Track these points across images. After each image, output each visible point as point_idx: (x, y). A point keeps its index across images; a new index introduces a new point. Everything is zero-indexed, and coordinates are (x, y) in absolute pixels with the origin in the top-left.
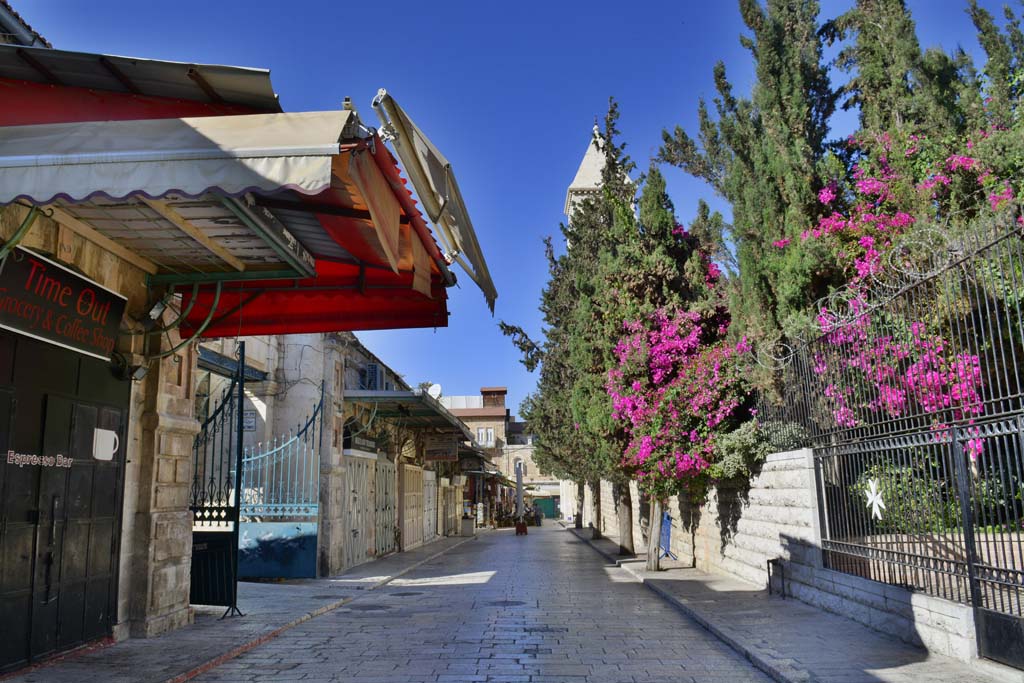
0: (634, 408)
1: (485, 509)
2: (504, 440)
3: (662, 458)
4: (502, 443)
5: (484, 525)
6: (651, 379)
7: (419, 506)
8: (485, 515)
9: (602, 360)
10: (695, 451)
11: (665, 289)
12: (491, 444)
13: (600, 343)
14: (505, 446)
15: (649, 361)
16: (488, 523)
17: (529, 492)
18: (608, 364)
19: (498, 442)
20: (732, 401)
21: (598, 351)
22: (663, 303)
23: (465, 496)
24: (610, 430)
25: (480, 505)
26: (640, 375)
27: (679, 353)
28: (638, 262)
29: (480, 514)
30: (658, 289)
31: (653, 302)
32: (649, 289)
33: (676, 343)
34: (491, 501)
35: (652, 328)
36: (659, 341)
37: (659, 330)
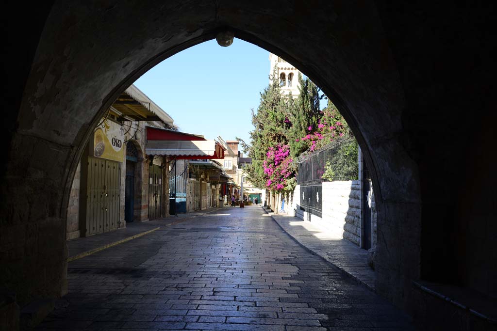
0: (270, 171)
1: (228, 198)
2: (237, 166)
3: (274, 185)
4: (236, 167)
5: (227, 204)
6: (274, 164)
7: (205, 195)
8: (227, 201)
9: (263, 157)
10: (282, 183)
11: (281, 138)
12: (231, 168)
13: (263, 152)
14: (237, 169)
15: (274, 159)
16: (229, 203)
17: (247, 191)
18: (265, 158)
19: (234, 167)
20: (290, 172)
21: (262, 154)
22: (280, 142)
23: (220, 192)
24: (264, 176)
25: (226, 196)
26: (272, 163)
27: (283, 157)
28: (274, 131)
29: (226, 200)
30: (279, 138)
31: (278, 141)
32: (277, 138)
33: (282, 154)
34: (230, 194)
35: (276, 150)
36: (278, 153)
37: (278, 150)
